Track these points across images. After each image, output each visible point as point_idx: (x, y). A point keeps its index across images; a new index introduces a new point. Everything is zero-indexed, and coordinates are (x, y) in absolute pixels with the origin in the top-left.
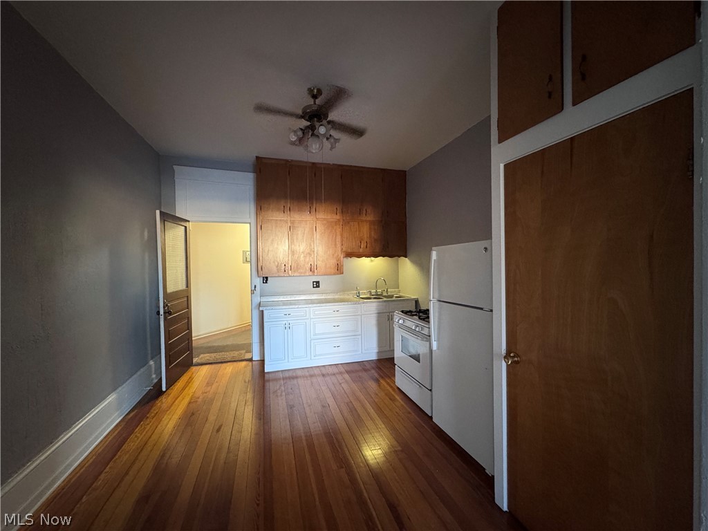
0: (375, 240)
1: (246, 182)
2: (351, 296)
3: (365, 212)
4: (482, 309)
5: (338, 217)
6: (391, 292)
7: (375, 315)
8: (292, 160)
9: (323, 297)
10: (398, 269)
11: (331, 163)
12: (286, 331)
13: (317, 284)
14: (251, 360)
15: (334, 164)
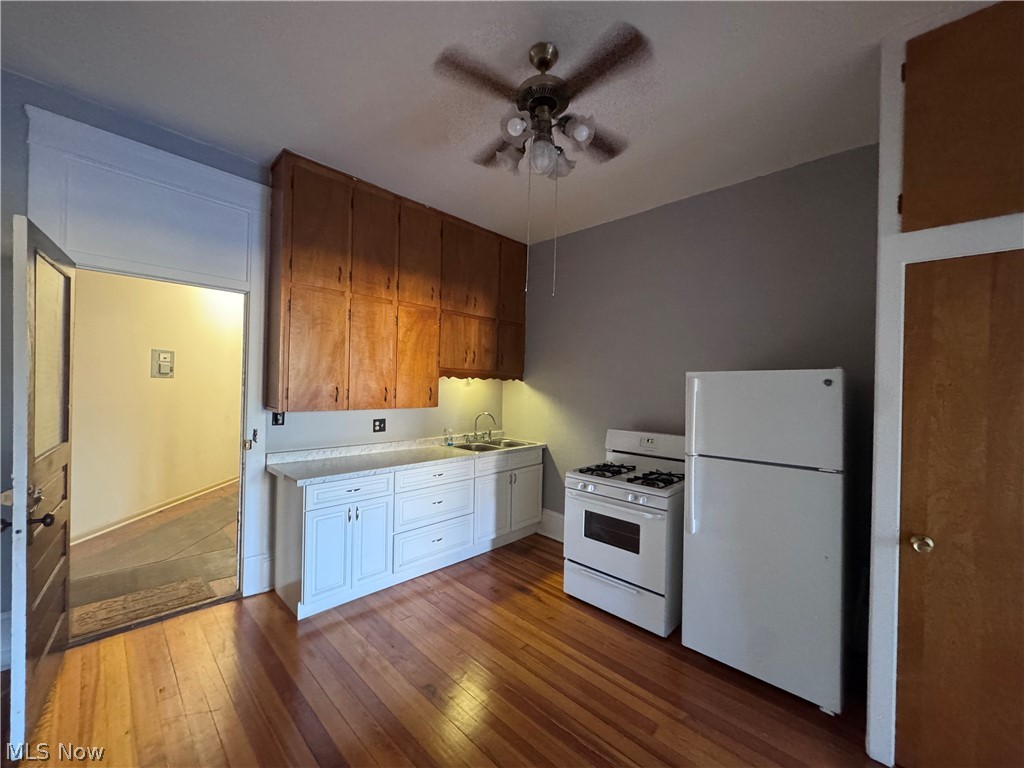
0: (487, 351)
1: (248, 200)
2: (435, 445)
3: (473, 301)
4: (816, 469)
5: (435, 304)
6: (496, 435)
7: (494, 476)
8: (359, 181)
9: (392, 449)
10: (501, 399)
11: (428, 204)
12: (349, 524)
13: (380, 425)
14: (237, 597)
15: (431, 209)
